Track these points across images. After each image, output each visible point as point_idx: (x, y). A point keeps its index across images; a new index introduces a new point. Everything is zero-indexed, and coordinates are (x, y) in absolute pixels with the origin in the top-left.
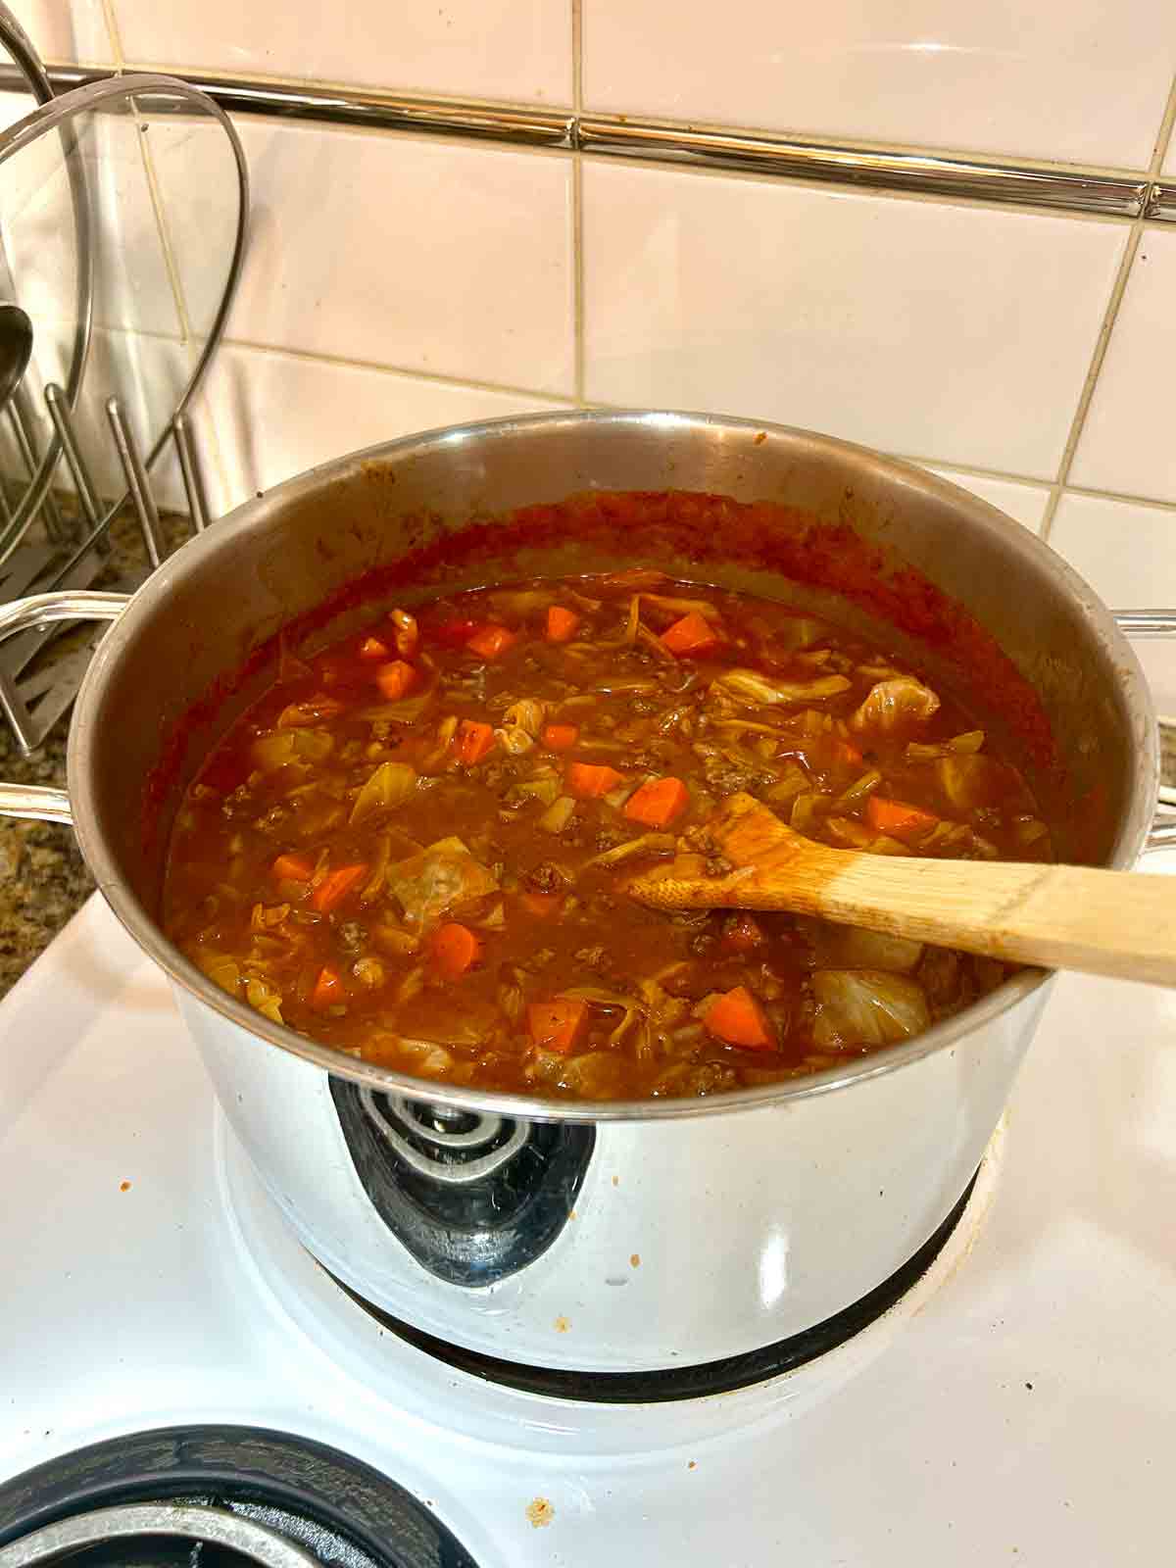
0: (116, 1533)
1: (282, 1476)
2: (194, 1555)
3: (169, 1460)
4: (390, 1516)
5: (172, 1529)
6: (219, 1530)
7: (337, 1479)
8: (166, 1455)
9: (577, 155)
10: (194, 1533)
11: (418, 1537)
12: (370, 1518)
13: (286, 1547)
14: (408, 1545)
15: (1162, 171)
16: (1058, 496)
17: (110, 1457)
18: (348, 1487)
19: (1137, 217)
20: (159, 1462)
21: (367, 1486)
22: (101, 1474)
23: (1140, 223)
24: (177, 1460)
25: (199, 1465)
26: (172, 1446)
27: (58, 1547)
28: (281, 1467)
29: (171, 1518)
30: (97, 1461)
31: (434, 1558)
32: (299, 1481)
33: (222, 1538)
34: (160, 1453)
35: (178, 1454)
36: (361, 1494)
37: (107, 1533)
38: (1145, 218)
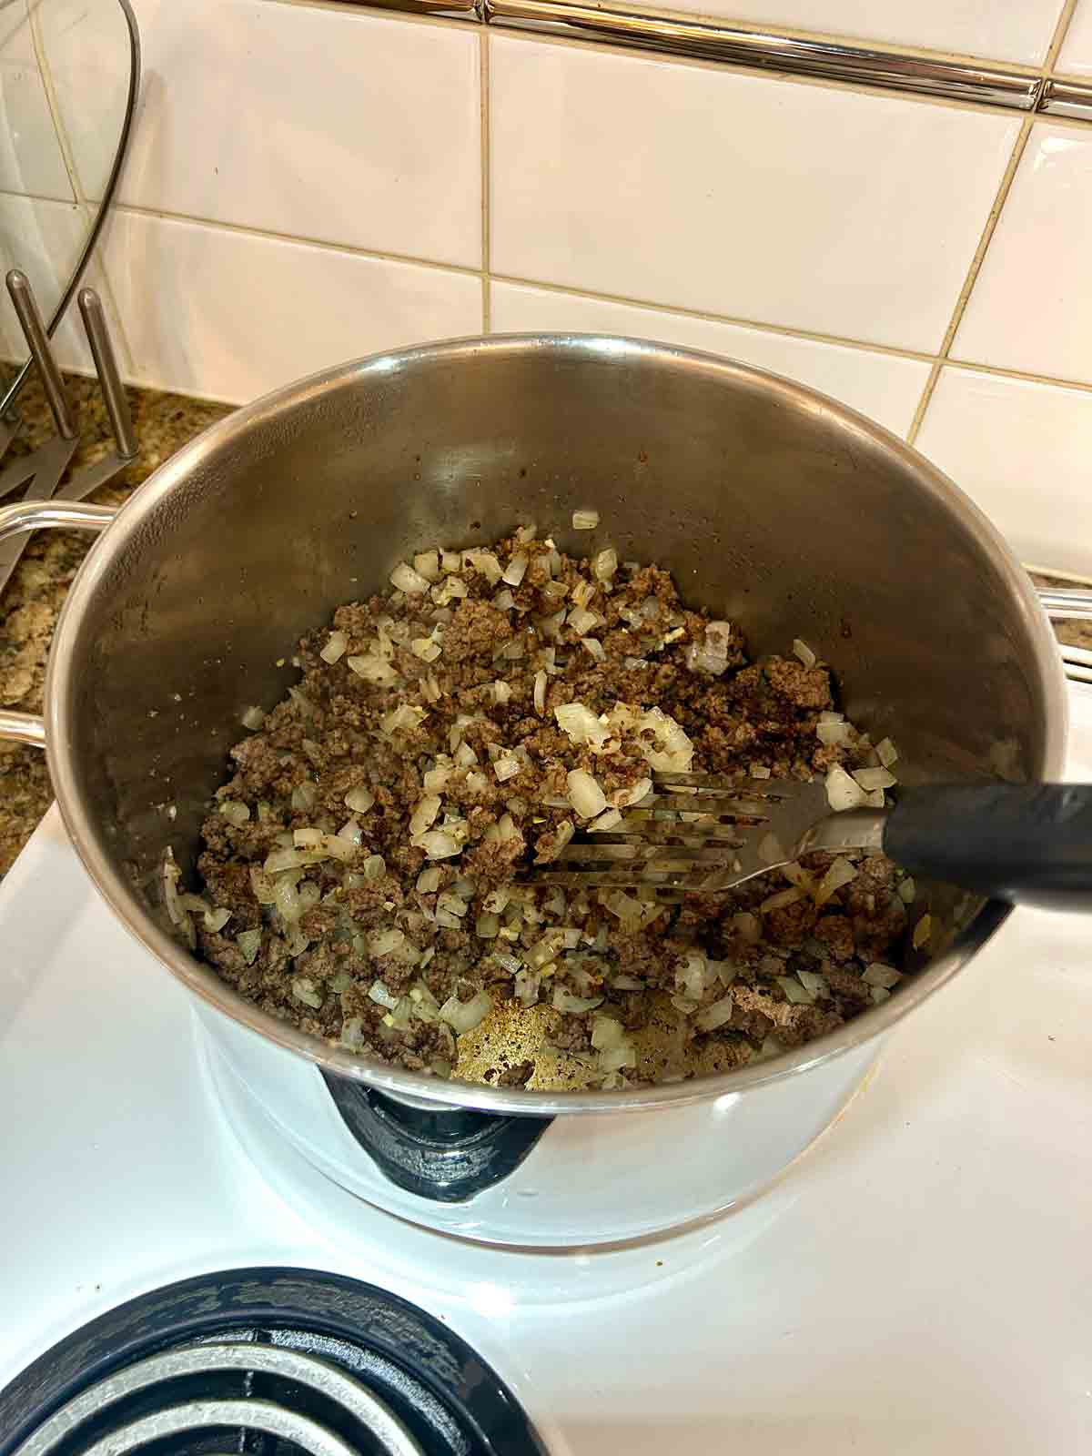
0: (177, 1373)
1: (314, 1308)
2: (248, 1384)
3: (213, 1304)
4: (411, 1334)
5: (226, 1365)
6: (268, 1362)
7: (362, 1307)
8: (208, 1300)
9: (483, 28)
10: (245, 1366)
11: (438, 1349)
12: (394, 1336)
13: (329, 1371)
14: (429, 1355)
15: (1056, 69)
16: (941, 366)
17: (160, 1306)
18: (372, 1312)
19: (1029, 110)
20: (204, 1307)
21: (387, 1310)
22: (154, 1321)
23: (1031, 116)
24: (219, 1304)
25: (239, 1306)
26: (213, 1291)
27: (127, 1391)
28: (311, 1300)
29: (224, 1356)
30: (148, 1311)
31: (452, 1364)
32: (329, 1311)
33: (270, 1369)
34: (203, 1299)
35: (219, 1298)
36: (384, 1317)
37: (169, 1374)
38: (1037, 112)
